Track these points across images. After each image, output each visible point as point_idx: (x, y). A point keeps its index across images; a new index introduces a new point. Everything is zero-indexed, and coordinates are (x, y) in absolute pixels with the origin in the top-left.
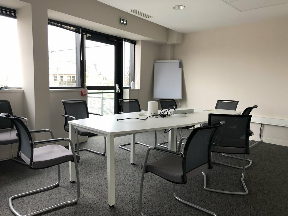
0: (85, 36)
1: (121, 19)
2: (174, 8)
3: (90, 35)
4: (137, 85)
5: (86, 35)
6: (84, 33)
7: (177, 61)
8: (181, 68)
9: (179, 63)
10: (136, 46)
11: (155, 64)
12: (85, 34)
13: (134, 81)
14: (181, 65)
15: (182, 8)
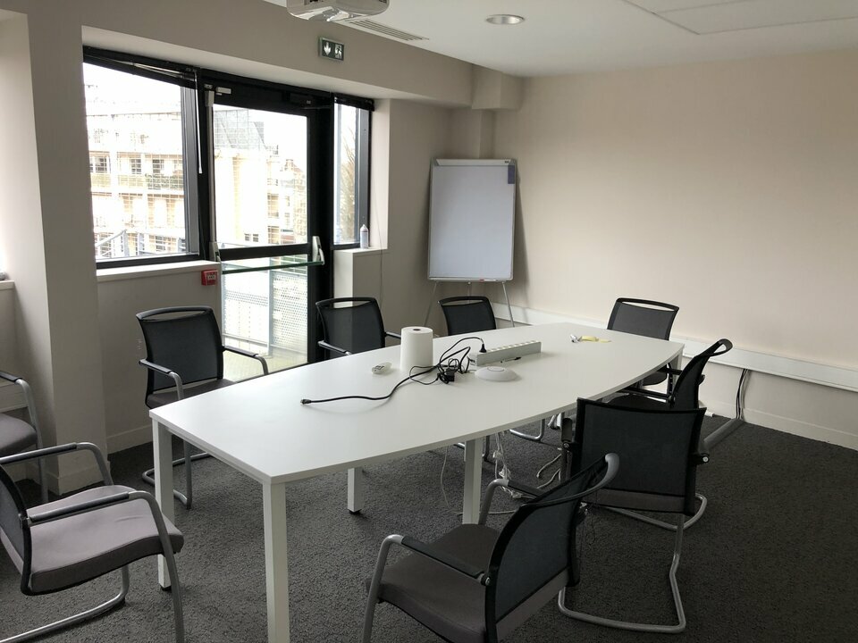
0: (211, 95)
1: (324, 43)
2: (490, 20)
3: (228, 91)
4: (379, 238)
5: (214, 89)
6: (206, 86)
7: (501, 162)
8: (512, 186)
9: (507, 169)
10: (375, 114)
11: (435, 169)
12: (210, 86)
13: (368, 227)
14: (513, 177)
15: (513, 20)
